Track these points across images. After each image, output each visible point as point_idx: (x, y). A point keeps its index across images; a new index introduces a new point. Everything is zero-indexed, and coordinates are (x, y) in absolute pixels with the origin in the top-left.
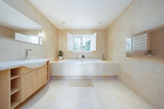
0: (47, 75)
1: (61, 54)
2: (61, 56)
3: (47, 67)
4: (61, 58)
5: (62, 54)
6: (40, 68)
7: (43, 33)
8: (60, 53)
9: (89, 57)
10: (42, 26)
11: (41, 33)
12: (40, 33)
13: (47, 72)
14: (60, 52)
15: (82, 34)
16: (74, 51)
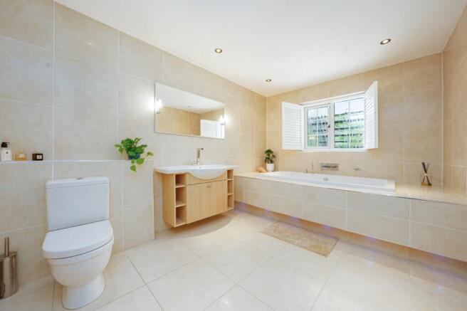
0: (229, 197)
1: (269, 157)
2: (272, 162)
3: (229, 181)
4: (270, 166)
5: (274, 156)
6: (214, 180)
7: (226, 116)
8: (269, 155)
9: (357, 169)
10: (223, 102)
11: (223, 117)
12: (221, 117)
13: (229, 191)
14: (269, 152)
15: (330, 96)
16: (306, 151)
